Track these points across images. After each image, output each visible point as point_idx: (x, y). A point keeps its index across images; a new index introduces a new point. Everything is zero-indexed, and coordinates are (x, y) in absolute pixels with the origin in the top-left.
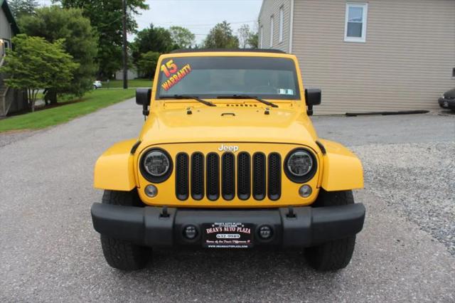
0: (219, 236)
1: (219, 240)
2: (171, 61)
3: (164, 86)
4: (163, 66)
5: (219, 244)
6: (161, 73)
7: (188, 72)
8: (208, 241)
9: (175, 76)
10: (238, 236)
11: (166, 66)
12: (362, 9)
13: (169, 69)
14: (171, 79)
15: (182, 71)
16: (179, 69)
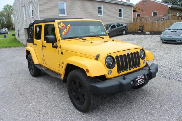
0: (139, 81)
1: (139, 82)
2: (62, 23)
3: (63, 33)
4: (59, 25)
5: (139, 83)
6: (59, 28)
7: (70, 27)
8: (136, 84)
9: (66, 29)
10: (142, 79)
11: (61, 25)
12: (64, 4)
13: (62, 27)
14: (65, 30)
15: (68, 27)
16: (67, 26)
